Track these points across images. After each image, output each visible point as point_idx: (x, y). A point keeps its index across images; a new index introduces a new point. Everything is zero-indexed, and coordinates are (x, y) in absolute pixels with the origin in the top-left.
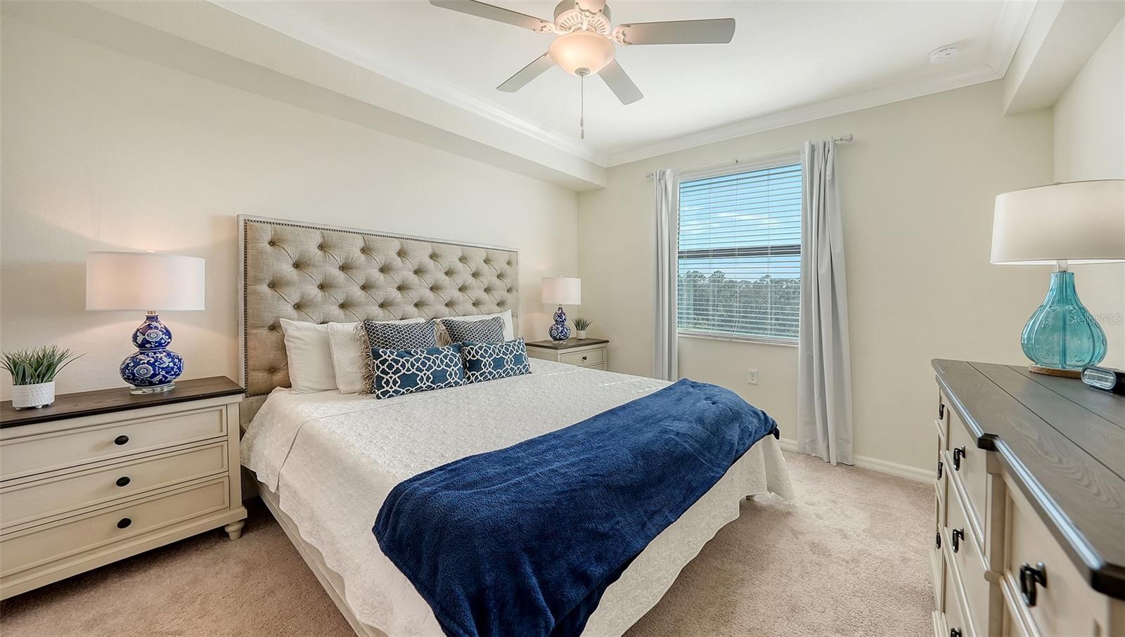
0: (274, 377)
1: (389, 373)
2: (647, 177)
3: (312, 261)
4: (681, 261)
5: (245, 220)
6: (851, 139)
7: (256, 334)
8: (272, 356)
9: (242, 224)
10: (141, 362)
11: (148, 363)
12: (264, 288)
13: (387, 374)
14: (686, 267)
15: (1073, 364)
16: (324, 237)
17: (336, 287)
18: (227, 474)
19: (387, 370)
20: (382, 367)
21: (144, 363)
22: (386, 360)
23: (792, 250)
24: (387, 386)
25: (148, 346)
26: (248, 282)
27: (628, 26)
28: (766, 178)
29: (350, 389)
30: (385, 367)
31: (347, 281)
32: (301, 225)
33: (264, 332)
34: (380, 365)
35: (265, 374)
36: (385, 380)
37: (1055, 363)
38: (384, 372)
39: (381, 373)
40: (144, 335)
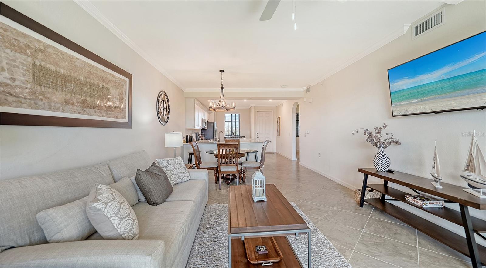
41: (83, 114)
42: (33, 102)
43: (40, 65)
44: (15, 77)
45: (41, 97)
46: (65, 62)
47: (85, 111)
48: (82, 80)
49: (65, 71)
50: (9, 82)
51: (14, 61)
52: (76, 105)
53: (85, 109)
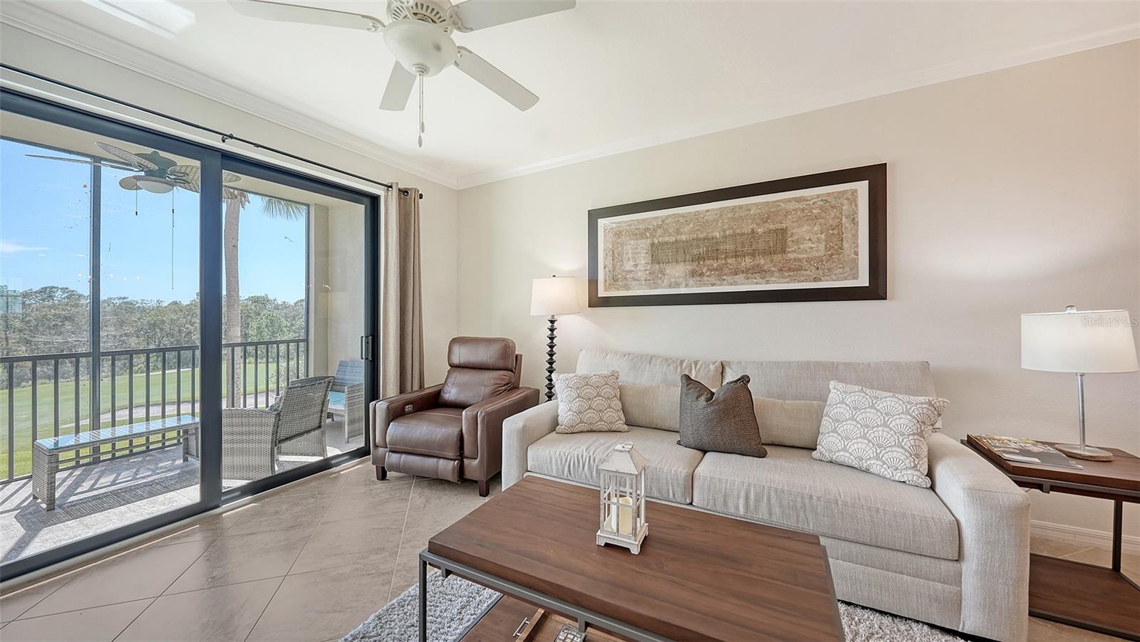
41: (721, 285)
42: (652, 282)
43: (659, 242)
44: (637, 262)
45: (660, 275)
46: (689, 225)
47: (724, 280)
48: (718, 236)
49: (688, 236)
50: (633, 269)
51: (637, 248)
52: (707, 274)
53: (724, 278)
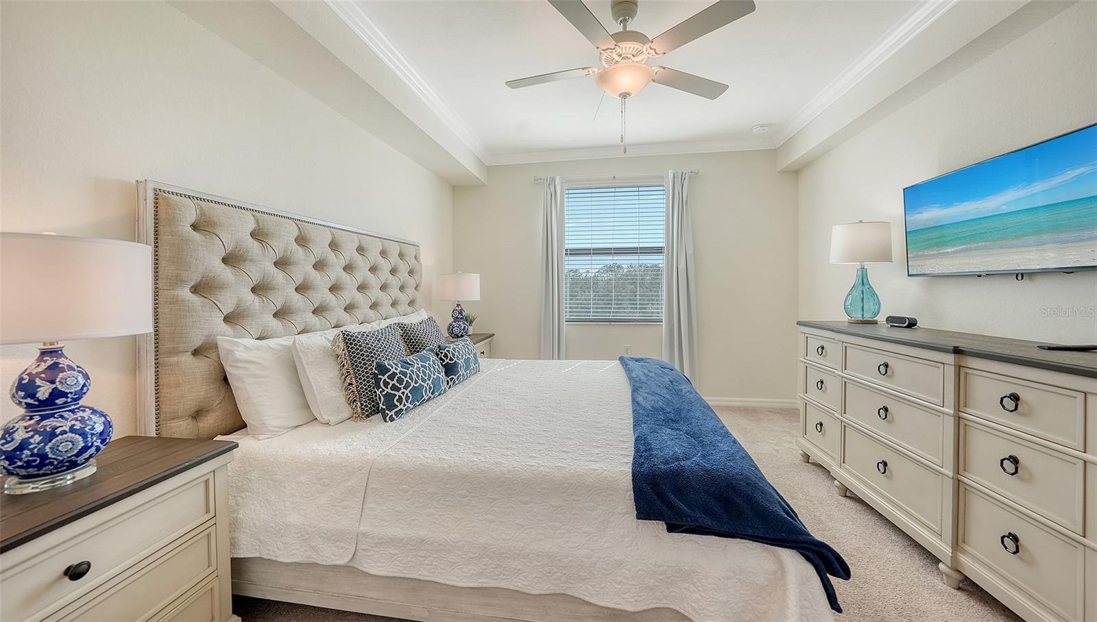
0: (201, 425)
1: (400, 388)
2: (535, 180)
3: (250, 254)
4: (567, 258)
5: (155, 190)
6: (698, 173)
7: (178, 363)
8: (203, 393)
9: (151, 195)
10: (58, 431)
11: (72, 430)
12: (185, 293)
13: (398, 389)
14: (571, 263)
15: (868, 317)
16: (257, 221)
17: (274, 289)
18: (215, 574)
19: (398, 385)
20: (391, 383)
21: (64, 432)
22: (395, 374)
23: (658, 251)
24: (400, 404)
25: (60, 401)
26: (160, 286)
27: (664, 68)
28: (637, 193)
29: (339, 418)
30: (395, 382)
31: (286, 280)
32: (227, 203)
33: (187, 359)
34: (389, 381)
35: (190, 421)
36: (397, 397)
37: (858, 316)
38: (394, 388)
39: (391, 390)
40: (53, 382)
